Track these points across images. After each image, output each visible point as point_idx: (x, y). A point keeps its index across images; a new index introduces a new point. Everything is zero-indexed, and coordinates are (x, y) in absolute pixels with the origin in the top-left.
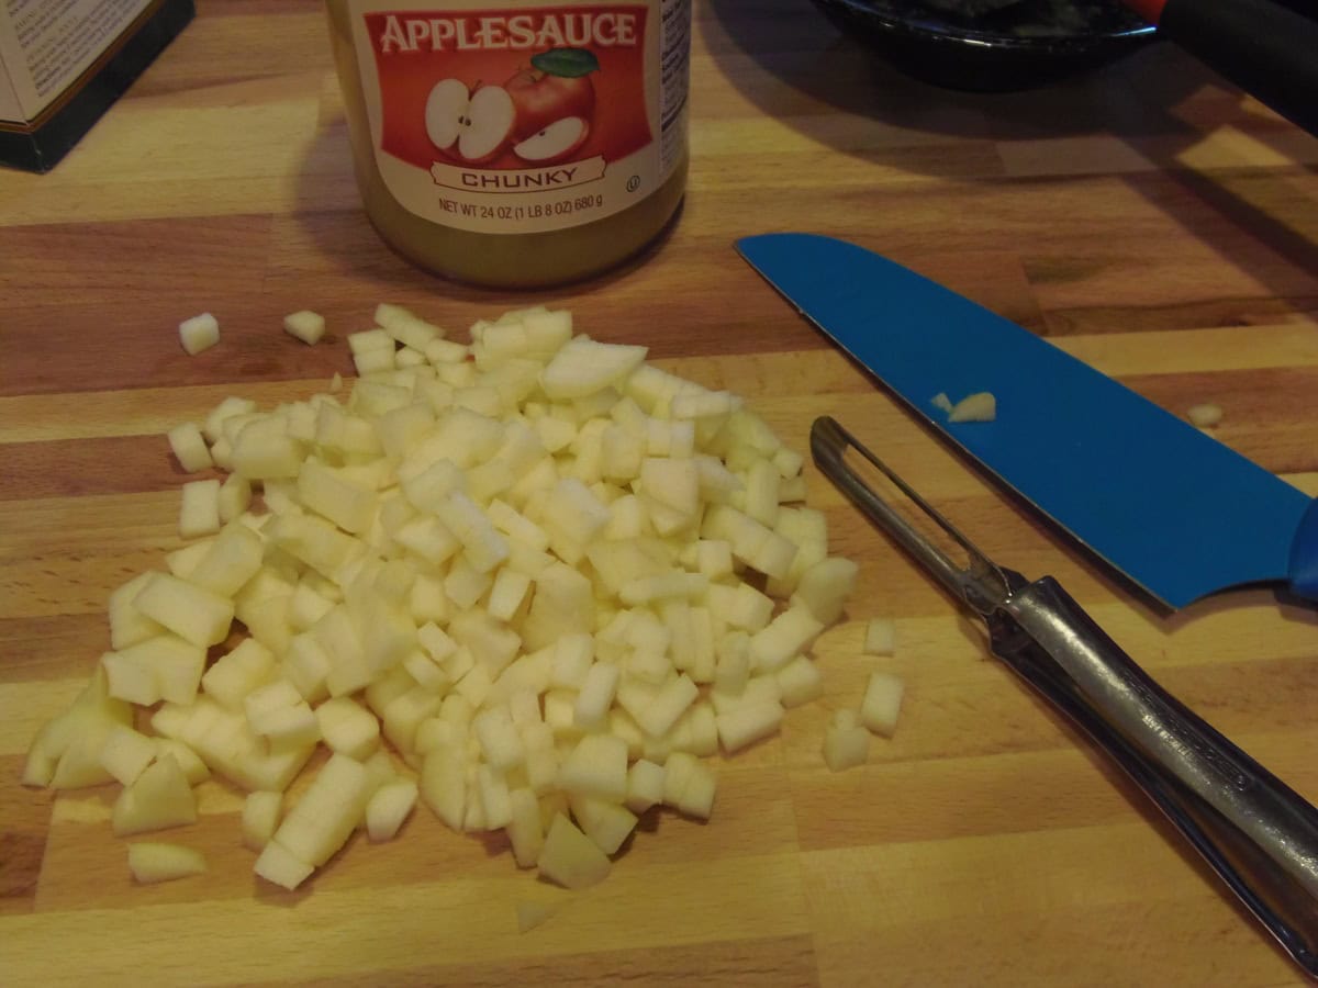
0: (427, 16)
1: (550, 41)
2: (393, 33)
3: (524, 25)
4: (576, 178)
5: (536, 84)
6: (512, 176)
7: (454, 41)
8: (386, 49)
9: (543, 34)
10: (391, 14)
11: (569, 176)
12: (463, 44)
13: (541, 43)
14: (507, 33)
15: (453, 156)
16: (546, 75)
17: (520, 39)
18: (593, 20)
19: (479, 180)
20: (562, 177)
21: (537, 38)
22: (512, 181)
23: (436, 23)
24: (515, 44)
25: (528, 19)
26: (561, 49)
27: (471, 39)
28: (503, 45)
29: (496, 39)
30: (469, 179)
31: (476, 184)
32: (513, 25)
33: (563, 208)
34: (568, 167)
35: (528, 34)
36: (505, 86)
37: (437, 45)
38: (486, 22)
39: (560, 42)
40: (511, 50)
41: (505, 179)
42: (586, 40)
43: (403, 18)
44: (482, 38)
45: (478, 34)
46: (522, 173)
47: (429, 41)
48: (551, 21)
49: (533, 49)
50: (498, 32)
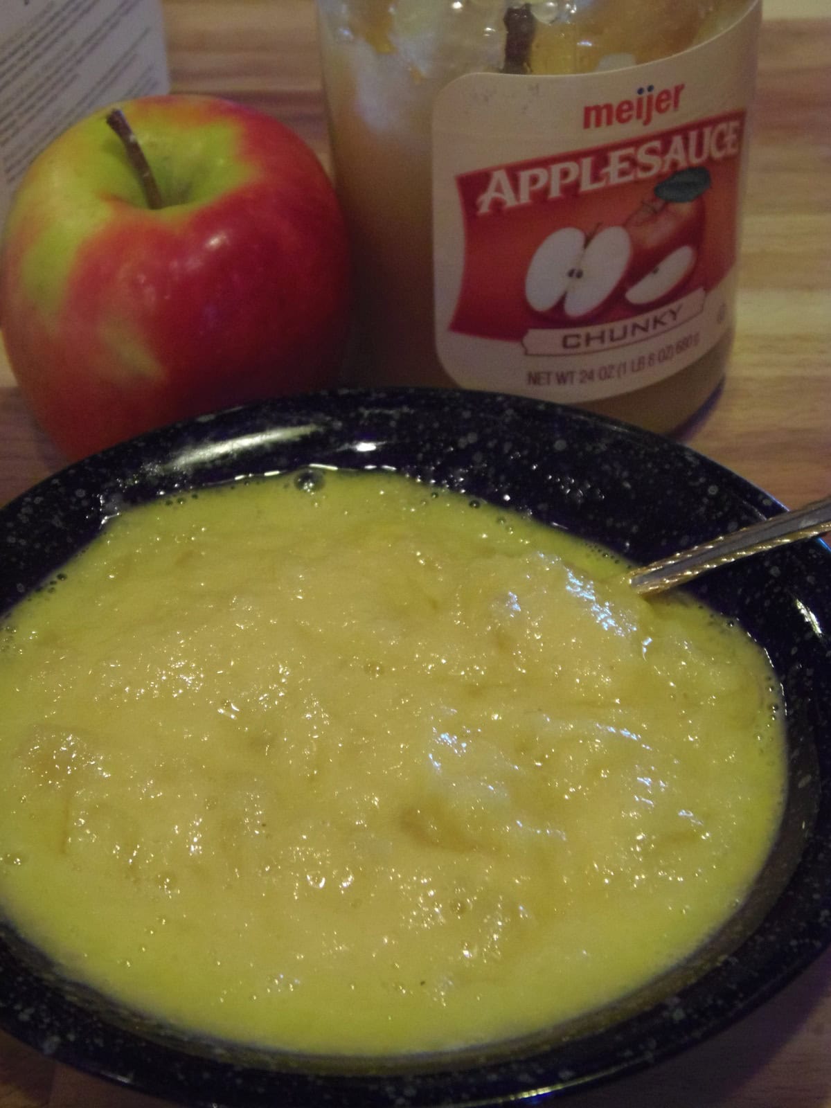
0: (545, 163)
1: (674, 164)
2: (499, 189)
3: (652, 151)
4: (680, 317)
5: (656, 214)
6: (618, 327)
7: (577, 184)
8: (484, 209)
9: (669, 157)
10: (498, 168)
11: (674, 313)
12: (587, 186)
13: (666, 168)
14: (634, 163)
15: (556, 317)
16: (667, 202)
17: (647, 168)
18: (712, 133)
19: (582, 340)
20: (668, 319)
21: (664, 162)
22: (618, 333)
23: (556, 169)
24: (641, 175)
25: (657, 144)
26: (682, 172)
27: (596, 177)
28: (630, 178)
29: (623, 173)
30: (571, 341)
31: (578, 345)
32: (642, 156)
33: (664, 356)
34: (673, 306)
35: (655, 161)
36: (625, 225)
37: (555, 192)
38: (615, 156)
39: (683, 164)
40: (637, 182)
41: (612, 332)
42: (705, 156)
43: (513, 172)
44: (607, 174)
45: (605, 170)
46: (629, 322)
47: (546, 190)
48: (677, 141)
49: (660, 176)
50: (625, 165)
